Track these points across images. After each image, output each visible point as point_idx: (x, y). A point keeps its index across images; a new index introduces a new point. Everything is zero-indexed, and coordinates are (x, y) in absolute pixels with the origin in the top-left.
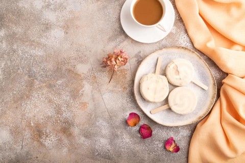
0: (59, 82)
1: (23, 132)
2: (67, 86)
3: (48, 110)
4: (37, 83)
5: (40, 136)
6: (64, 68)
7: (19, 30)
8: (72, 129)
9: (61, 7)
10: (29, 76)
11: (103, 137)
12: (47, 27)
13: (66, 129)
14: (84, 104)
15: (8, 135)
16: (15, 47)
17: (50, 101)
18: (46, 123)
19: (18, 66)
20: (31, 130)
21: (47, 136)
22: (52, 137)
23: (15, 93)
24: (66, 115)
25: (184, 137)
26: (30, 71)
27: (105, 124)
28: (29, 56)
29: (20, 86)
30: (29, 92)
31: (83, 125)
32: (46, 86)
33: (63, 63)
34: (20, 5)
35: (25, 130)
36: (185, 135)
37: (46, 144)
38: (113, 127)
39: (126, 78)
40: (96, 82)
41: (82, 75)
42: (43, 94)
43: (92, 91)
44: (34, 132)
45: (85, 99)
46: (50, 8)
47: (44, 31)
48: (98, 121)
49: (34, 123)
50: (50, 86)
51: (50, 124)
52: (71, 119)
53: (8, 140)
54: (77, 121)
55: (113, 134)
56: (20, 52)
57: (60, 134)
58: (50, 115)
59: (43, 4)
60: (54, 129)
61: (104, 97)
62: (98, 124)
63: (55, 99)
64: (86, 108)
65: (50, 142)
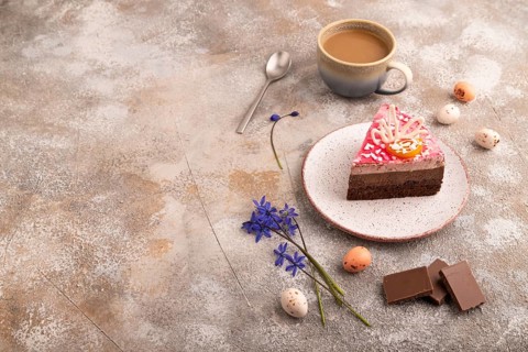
0: (100, 198)
2: (119, 205)
3: (53, 258)
4: (40, 200)
5: (15, 324)
6: (116, 172)
7: (20, 107)
8: (116, 305)
9: (127, 72)
10: (22, 188)
11: (207, 320)
13: (98, 302)
14: (161, 245)
17: (66, 238)
18: (40, 290)
21: (37, 322)
24: (106, 268)
26: (26, 177)
27: (215, 288)
28: (32, 151)
30: (12, 219)
31: (152, 292)
32: (61, 206)
33: (116, 161)
34: (36, 69)
37: (29, 342)
38: (242, 297)
39: (276, 187)
40: (198, 197)
41: (162, 185)
42: (49, 223)
43: (184, 216)
45: (161, 233)
46: (103, 73)
47: (80, 109)
48: (198, 283)
49: (5, 290)
50: (72, 206)
51: (52, 292)
52: (118, 278)
54: (134, 283)
55: (239, 312)
56: (12, 142)
57: (79, 317)
58: (58, 269)
59: (88, 68)
60: (61, 305)
61: (216, 226)
62: (195, 288)
64: (166, 251)
65: (41, 338)
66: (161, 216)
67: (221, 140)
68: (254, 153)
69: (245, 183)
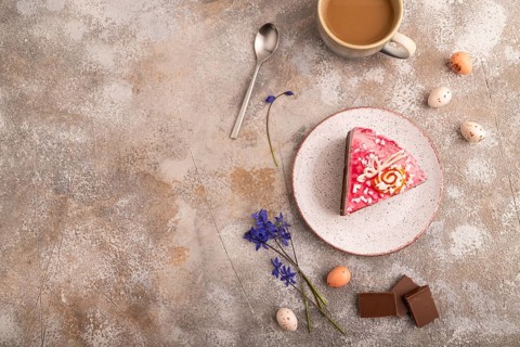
0: (123, 202)
1: (45, 316)
2: (140, 210)
3: (97, 266)
4: (74, 205)
5: (82, 328)
6: (132, 171)
7: (32, 88)
8: (152, 311)
9: (123, 34)
10: (57, 191)
11: (223, 326)
12: (95, 79)
13: (139, 309)
14: (179, 252)
15: (12, 324)
16: (25, 126)
17: (103, 246)
18: (93, 297)
19: (31, 168)
20: (62, 312)
21: (96, 327)
22: (108, 329)
23: (25, 228)
24: (139, 276)
26: (57, 178)
27: (226, 296)
28: (56, 146)
29: (37, 213)
30: (56, 227)
31: (177, 299)
32: (93, 211)
33: (130, 158)
34: (36, 33)
35: (47, 312)
37: (95, 344)
38: (246, 305)
39: (272, 188)
40: (205, 200)
41: (174, 185)
42: (86, 230)
43: (196, 222)
44: (68, 318)
45: (179, 240)
46: (101, 36)
47: (88, 89)
48: (212, 291)
49: (67, 297)
50: (102, 212)
52: (150, 286)
53: (10, 337)
54: (163, 291)
55: (245, 319)
56: (36, 136)
57: (127, 322)
58: (103, 278)
59: (84, 29)
60: (111, 311)
61: (223, 233)
62: (210, 296)
63: (113, 241)
64: (184, 259)
65: (102, 340)
66: (176, 222)
67: (221, 129)
68: (252, 145)
69: (245, 183)
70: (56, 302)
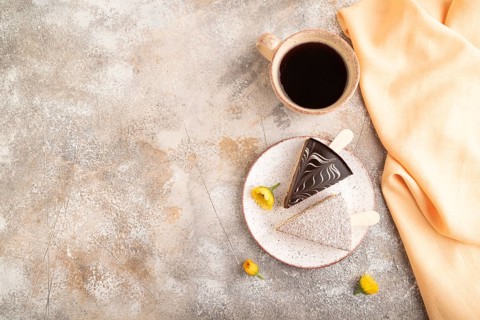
0: (124, 167)
1: (51, 270)
2: (138, 175)
3: (100, 224)
4: (80, 170)
5: (84, 279)
6: (132, 140)
7: (44, 68)
8: (149, 263)
9: (125, 22)
10: (65, 158)
11: (212, 276)
12: (100, 61)
13: (137, 262)
14: (173, 211)
15: (21, 277)
16: (37, 101)
17: (105, 206)
18: (96, 252)
19: (42, 138)
20: (67, 265)
21: (98, 278)
22: (109, 280)
23: (35, 191)
24: (138, 233)
25: (378, 275)
26: (64, 147)
27: (215, 249)
28: (64, 119)
29: (47, 177)
30: (63, 189)
31: (172, 253)
32: (97, 175)
33: (131, 129)
34: (48, 20)
35: (54, 266)
36: (381, 269)
37: (97, 293)
38: (233, 257)
40: (197, 166)
41: (169, 153)
42: (91, 193)
43: (188, 185)
44: (73, 270)
45: (174, 200)
46: (106, 24)
47: (93, 69)
48: (202, 245)
49: (72, 252)
50: (105, 176)
51: (104, 253)
52: (147, 241)
53: (19, 288)
54: (159, 246)
55: (232, 270)
57: (125, 274)
58: (105, 234)
59: (91, 18)
60: (113, 264)
61: (212, 194)
62: (201, 250)
63: (114, 200)
64: (178, 218)
65: (103, 290)
66: (171, 185)
67: (210, 104)
68: (237, 118)
69: (232, 151)
70: (62, 257)
